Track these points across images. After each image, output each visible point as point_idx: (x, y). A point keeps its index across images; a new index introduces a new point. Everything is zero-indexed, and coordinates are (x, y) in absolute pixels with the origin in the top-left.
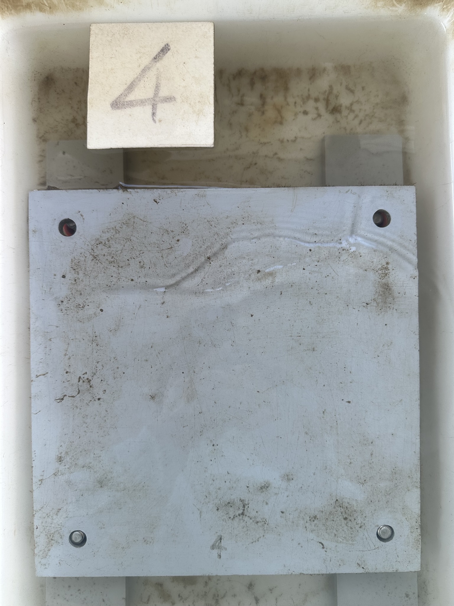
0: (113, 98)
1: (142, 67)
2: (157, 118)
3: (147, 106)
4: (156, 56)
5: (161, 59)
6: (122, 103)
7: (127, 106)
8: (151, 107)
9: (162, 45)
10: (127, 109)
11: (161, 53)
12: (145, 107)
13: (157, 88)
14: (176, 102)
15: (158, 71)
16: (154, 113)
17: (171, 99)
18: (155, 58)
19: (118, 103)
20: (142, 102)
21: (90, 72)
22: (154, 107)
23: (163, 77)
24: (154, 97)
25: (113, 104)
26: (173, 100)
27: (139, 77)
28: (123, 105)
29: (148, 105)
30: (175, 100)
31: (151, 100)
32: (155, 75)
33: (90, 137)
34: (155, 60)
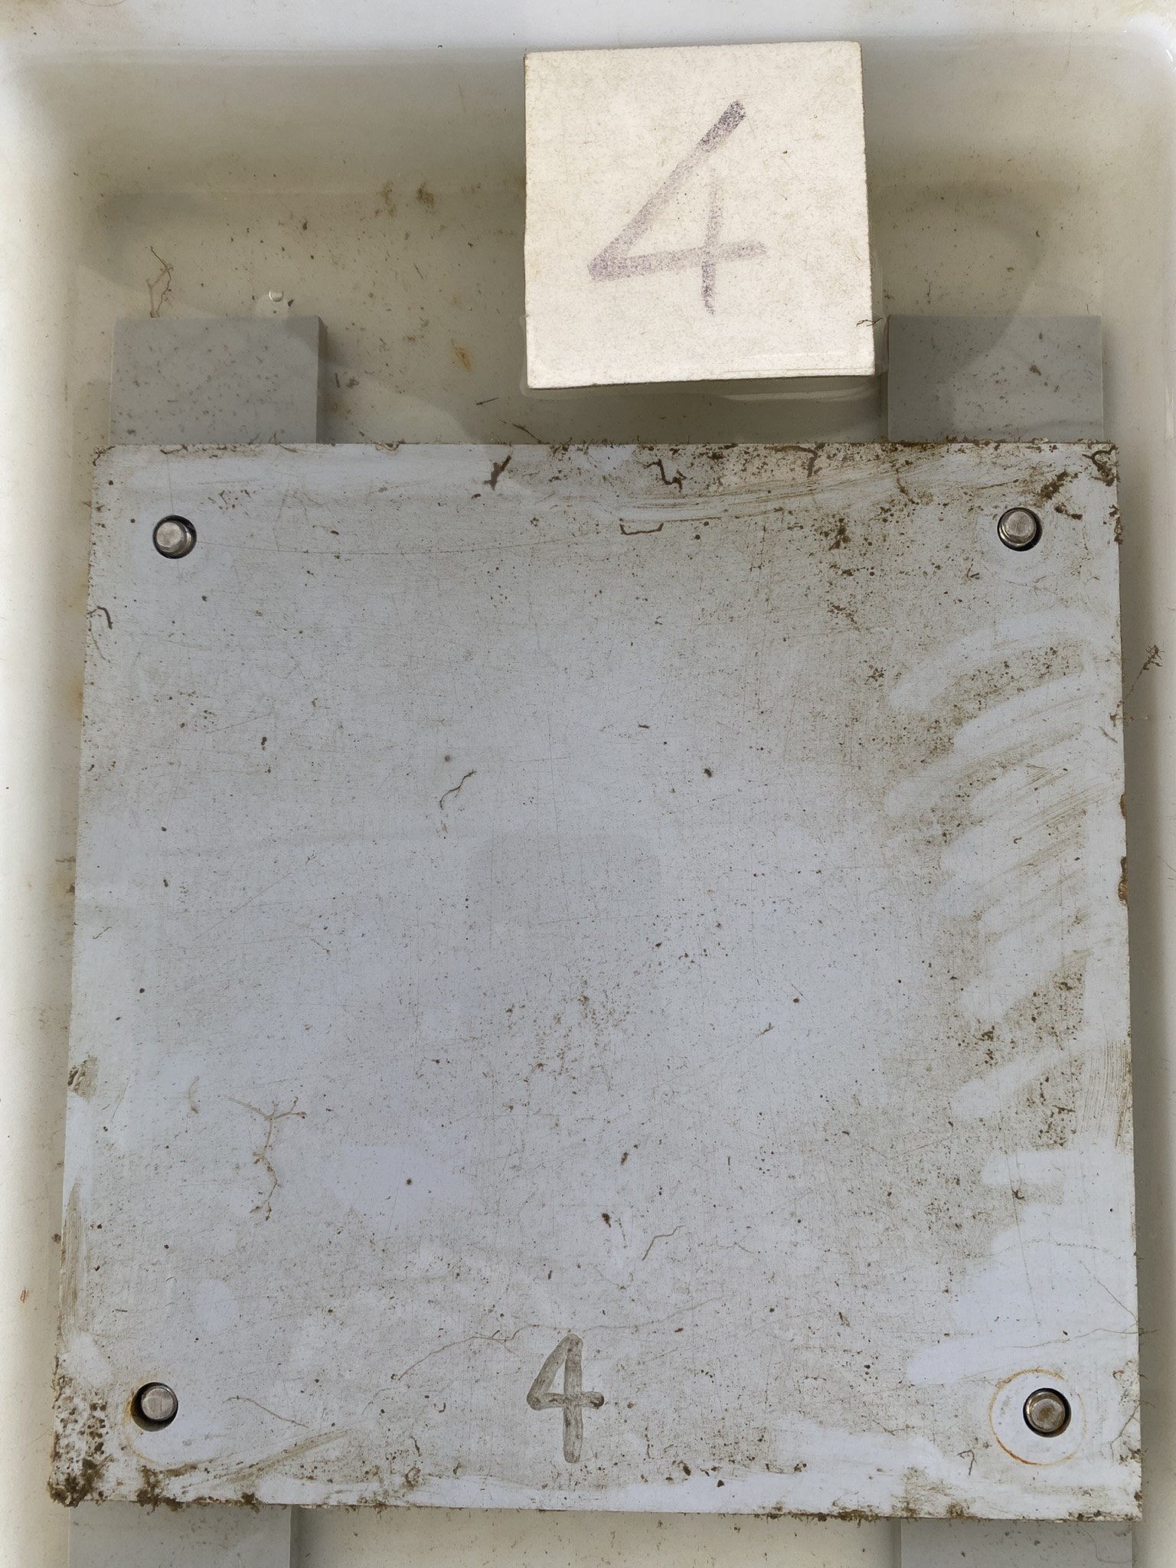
0: (595, 250)
1: (670, 166)
2: (717, 302)
3: (688, 270)
4: (708, 135)
5: (721, 143)
6: (621, 263)
7: (634, 269)
8: (702, 272)
9: (723, 107)
10: (634, 278)
11: (720, 127)
12: (682, 271)
13: (714, 220)
14: (768, 257)
15: (716, 176)
16: (707, 287)
17: (752, 249)
18: (705, 142)
19: (609, 263)
20: (675, 260)
21: (529, 182)
22: (708, 272)
23: (727, 192)
24: (707, 245)
25: (595, 266)
26: (758, 251)
27: (663, 191)
28: (623, 267)
29: (691, 266)
30: (765, 252)
31: (699, 252)
32: (706, 185)
33: (537, 356)
34: (707, 147)
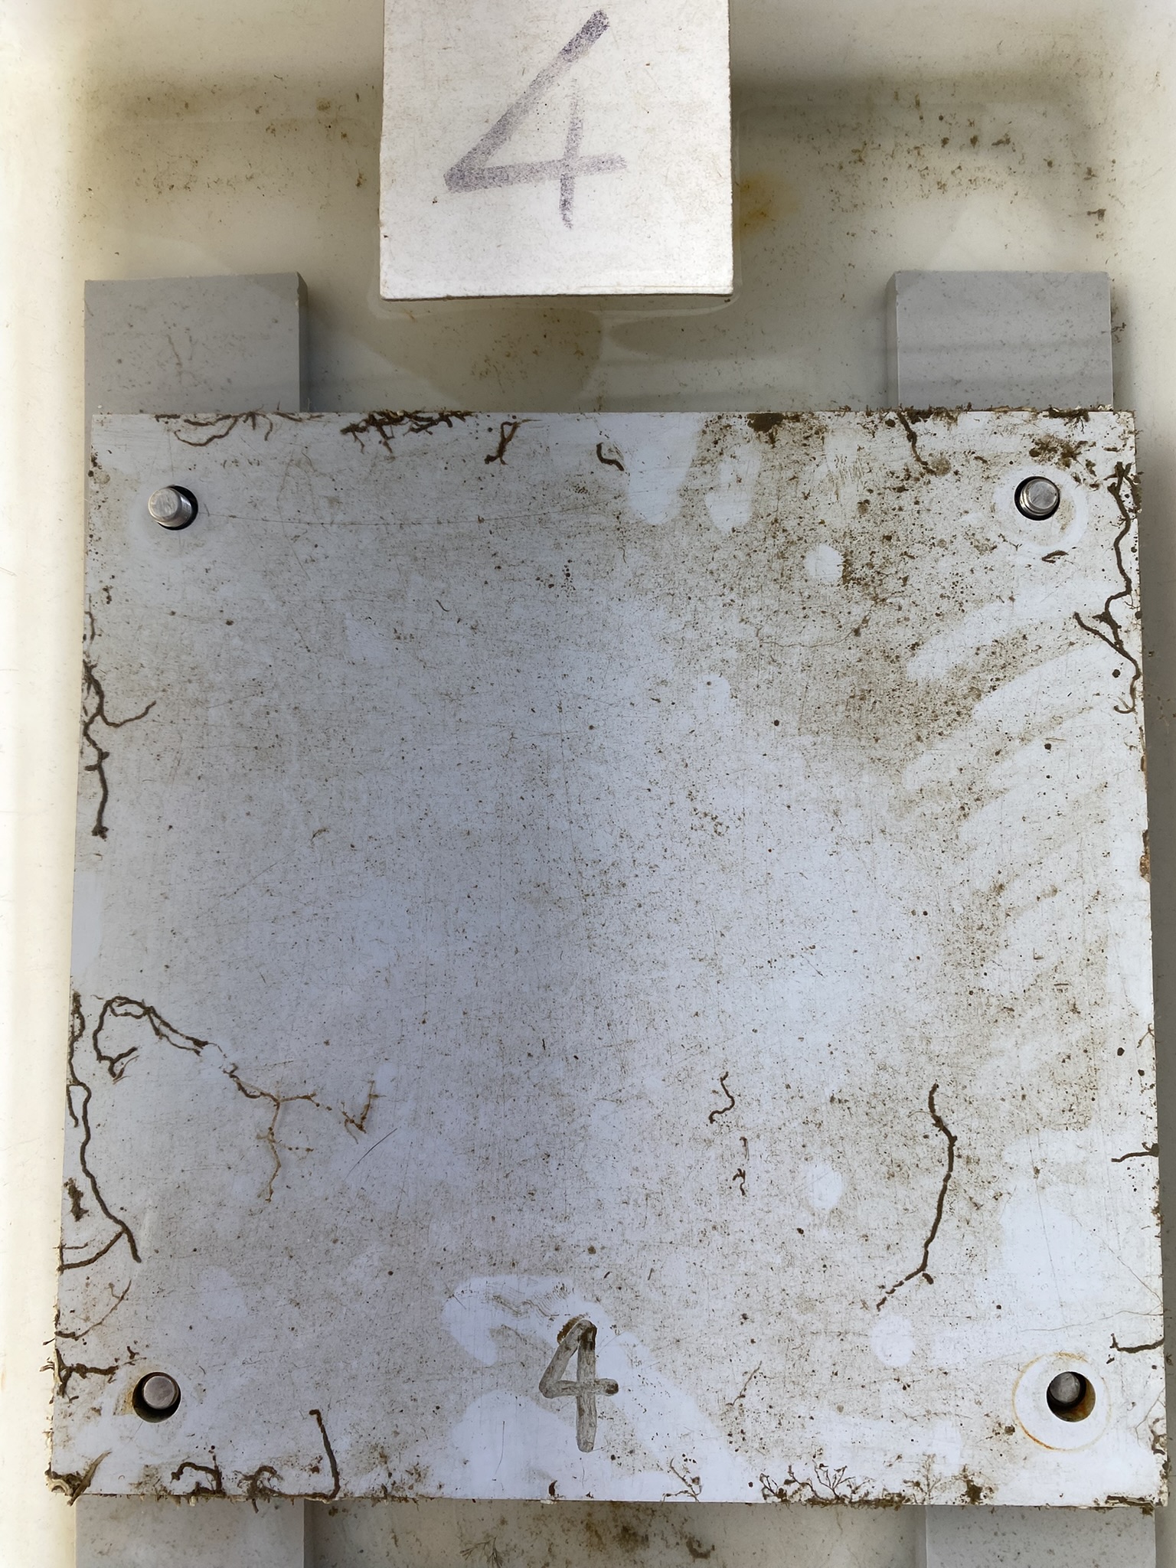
0: (453, 160)
1: (531, 75)
2: (576, 215)
3: (547, 182)
4: (570, 44)
5: (583, 52)
6: (478, 174)
7: (491, 181)
8: (560, 184)
9: (587, 16)
10: (491, 189)
11: (583, 36)
12: (540, 184)
13: (574, 132)
14: (627, 171)
15: (577, 86)
16: (565, 201)
17: (612, 163)
18: (567, 51)
19: (466, 174)
20: (533, 172)
21: (386, 88)
22: (566, 184)
23: (588, 103)
24: (566, 157)
25: (452, 175)
26: (618, 165)
27: (523, 101)
28: (481, 178)
29: (550, 179)
30: (625, 166)
31: (559, 165)
32: (566, 96)
33: (390, 266)
34: (568, 57)
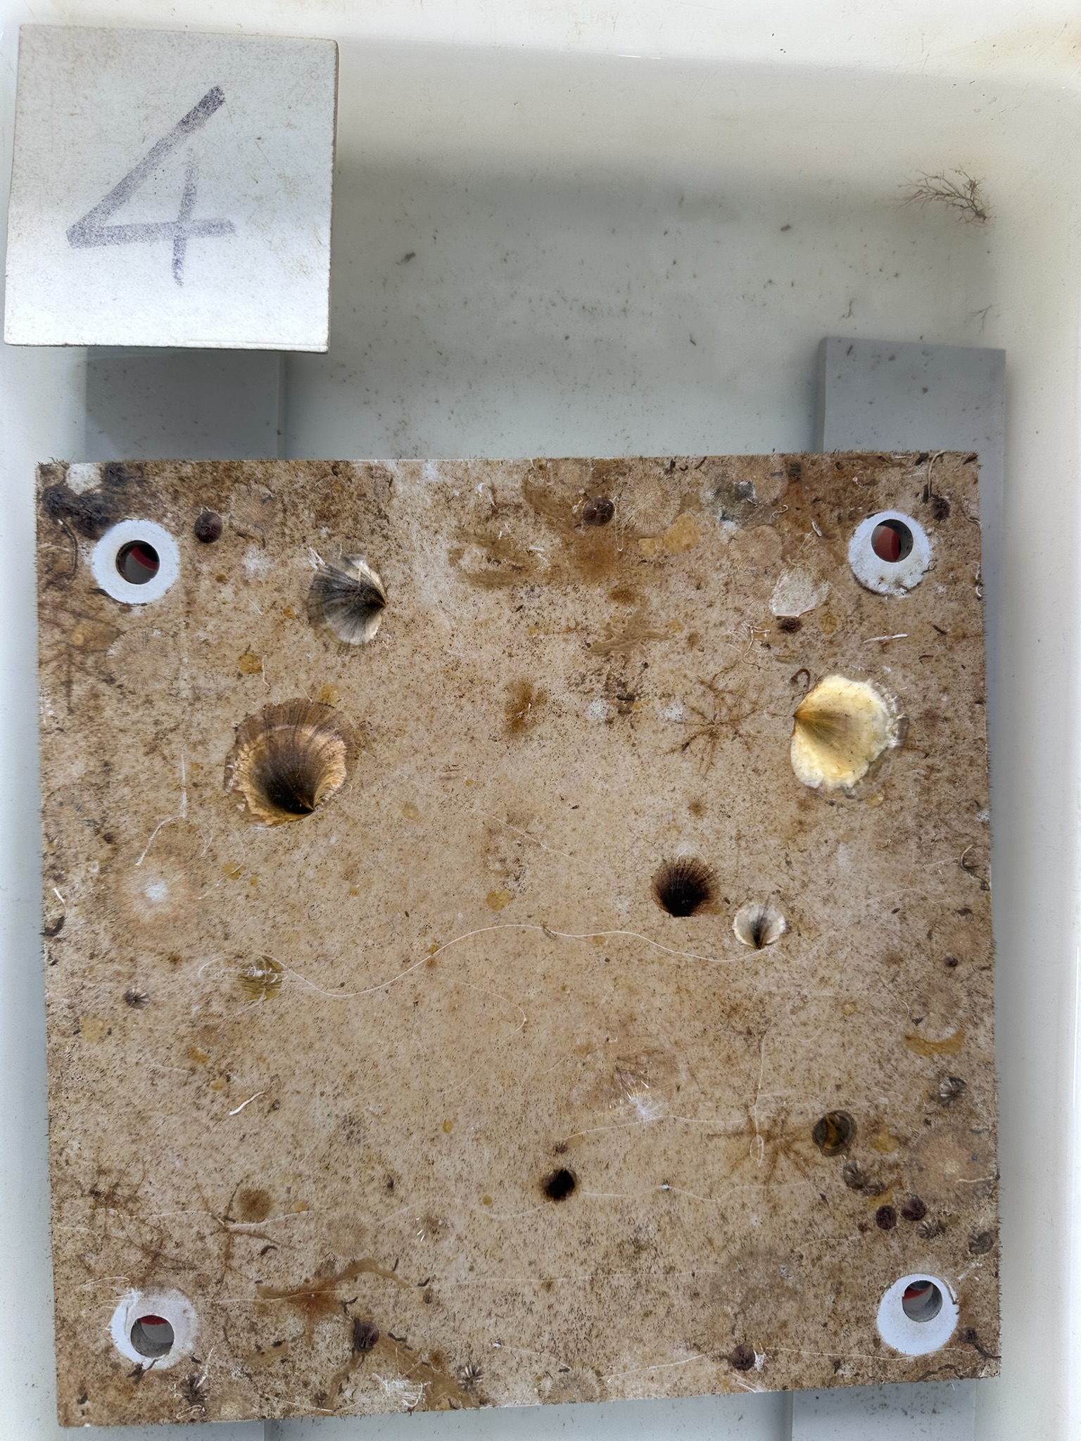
0: (75, 218)
1: (151, 143)
2: (186, 275)
3: (160, 243)
4: (188, 116)
5: (200, 125)
6: (98, 232)
7: (110, 239)
8: (173, 245)
9: (205, 91)
10: (109, 246)
11: (200, 110)
12: (155, 243)
13: (188, 197)
14: (235, 236)
15: (192, 155)
16: (177, 260)
17: (222, 227)
18: (184, 122)
19: (87, 231)
20: (149, 232)
21: (16, 149)
22: (179, 245)
23: (202, 171)
24: (180, 220)
25: (73, 233)
26: (227, 229)
27: (142, 166)
28: (100, 236)
29: (164, 239)
30: (233, 231)
31: (172, 226)
32: (183, 164)
33: (13, 315)
34: (185, 128)
